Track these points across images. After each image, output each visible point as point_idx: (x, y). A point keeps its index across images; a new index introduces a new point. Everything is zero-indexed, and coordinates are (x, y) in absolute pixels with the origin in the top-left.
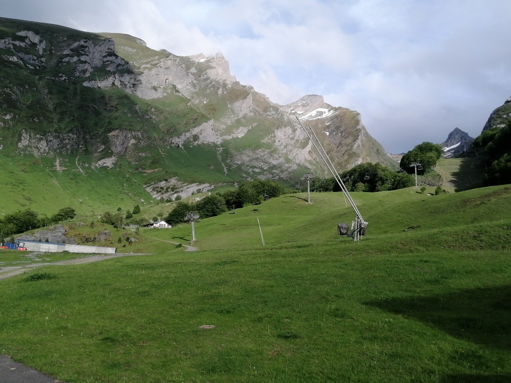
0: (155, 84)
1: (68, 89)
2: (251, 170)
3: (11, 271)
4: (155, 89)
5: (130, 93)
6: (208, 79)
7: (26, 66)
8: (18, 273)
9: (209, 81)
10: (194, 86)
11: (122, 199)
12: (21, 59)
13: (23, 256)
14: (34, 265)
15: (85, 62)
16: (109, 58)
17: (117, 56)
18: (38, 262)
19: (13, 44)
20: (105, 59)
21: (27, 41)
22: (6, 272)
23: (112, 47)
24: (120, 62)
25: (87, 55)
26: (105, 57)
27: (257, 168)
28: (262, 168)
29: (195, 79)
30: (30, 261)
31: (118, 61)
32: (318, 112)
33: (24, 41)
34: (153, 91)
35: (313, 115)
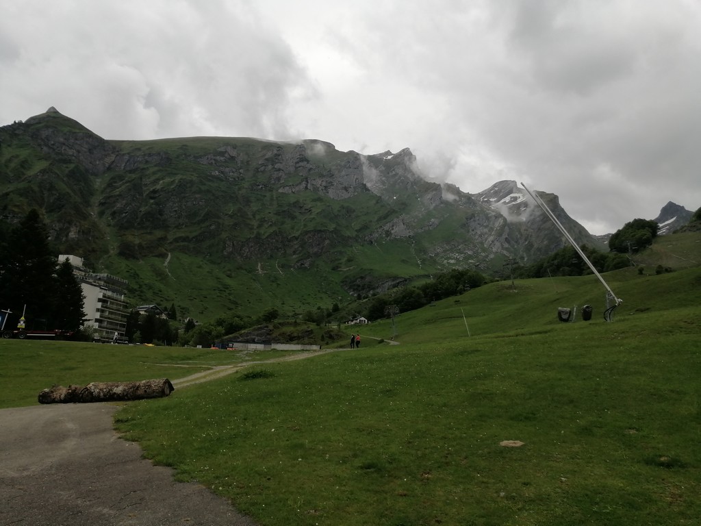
0: (346, 184)
1: (265, 196)
2: (445, 261)
3: (222, 371)
4: (346, 189)
5: (323, 195)
6: (397, 174)
7: (226, 178)
8: (230, 372)
9: (397, 178)
10: (383, 183)
11: (321, 298)
12: (222, 172)
13: (233, 356)
14: (244, 364)
15: (279, 170)
16: (301, 164)
17: (308, 161)
18: (249, 360)
19: (214, 159)
20: (298, 165)
21: (226, 155)
22: (219, 372)
23: (303, 153)
24: (311, 166)
25: (281, 163)
26: (296, 163)
27: (452, 259)
28: (457, 259)
29: (384, 176)
30: (240, 360)
31: (309, 166)
32: (511, 198)
33: (224, 156)
34: (344, 191)
35: (507, 201)
